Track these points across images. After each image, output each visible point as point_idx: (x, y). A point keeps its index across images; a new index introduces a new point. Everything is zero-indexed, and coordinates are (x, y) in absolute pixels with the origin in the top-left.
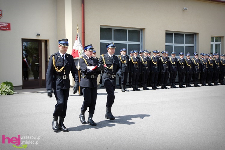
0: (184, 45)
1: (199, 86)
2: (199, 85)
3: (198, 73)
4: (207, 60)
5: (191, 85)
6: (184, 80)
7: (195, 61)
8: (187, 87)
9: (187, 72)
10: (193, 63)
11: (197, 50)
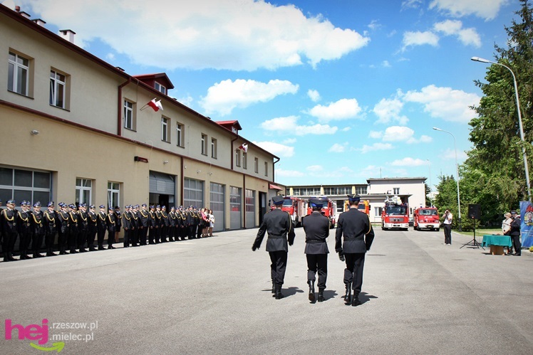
0: (33, 189)
1: (56, 255)
2: (55, 253)
3: (54, 234)
4: (68, 213)
5: (42, 254)
6: (56, 242)
7: (50, 214)
8: (34, 257)
9: (34, 231)
10: (45, 217)
11: (53, 197)
